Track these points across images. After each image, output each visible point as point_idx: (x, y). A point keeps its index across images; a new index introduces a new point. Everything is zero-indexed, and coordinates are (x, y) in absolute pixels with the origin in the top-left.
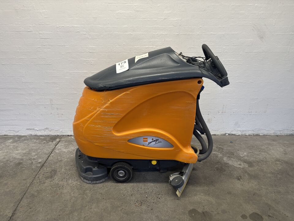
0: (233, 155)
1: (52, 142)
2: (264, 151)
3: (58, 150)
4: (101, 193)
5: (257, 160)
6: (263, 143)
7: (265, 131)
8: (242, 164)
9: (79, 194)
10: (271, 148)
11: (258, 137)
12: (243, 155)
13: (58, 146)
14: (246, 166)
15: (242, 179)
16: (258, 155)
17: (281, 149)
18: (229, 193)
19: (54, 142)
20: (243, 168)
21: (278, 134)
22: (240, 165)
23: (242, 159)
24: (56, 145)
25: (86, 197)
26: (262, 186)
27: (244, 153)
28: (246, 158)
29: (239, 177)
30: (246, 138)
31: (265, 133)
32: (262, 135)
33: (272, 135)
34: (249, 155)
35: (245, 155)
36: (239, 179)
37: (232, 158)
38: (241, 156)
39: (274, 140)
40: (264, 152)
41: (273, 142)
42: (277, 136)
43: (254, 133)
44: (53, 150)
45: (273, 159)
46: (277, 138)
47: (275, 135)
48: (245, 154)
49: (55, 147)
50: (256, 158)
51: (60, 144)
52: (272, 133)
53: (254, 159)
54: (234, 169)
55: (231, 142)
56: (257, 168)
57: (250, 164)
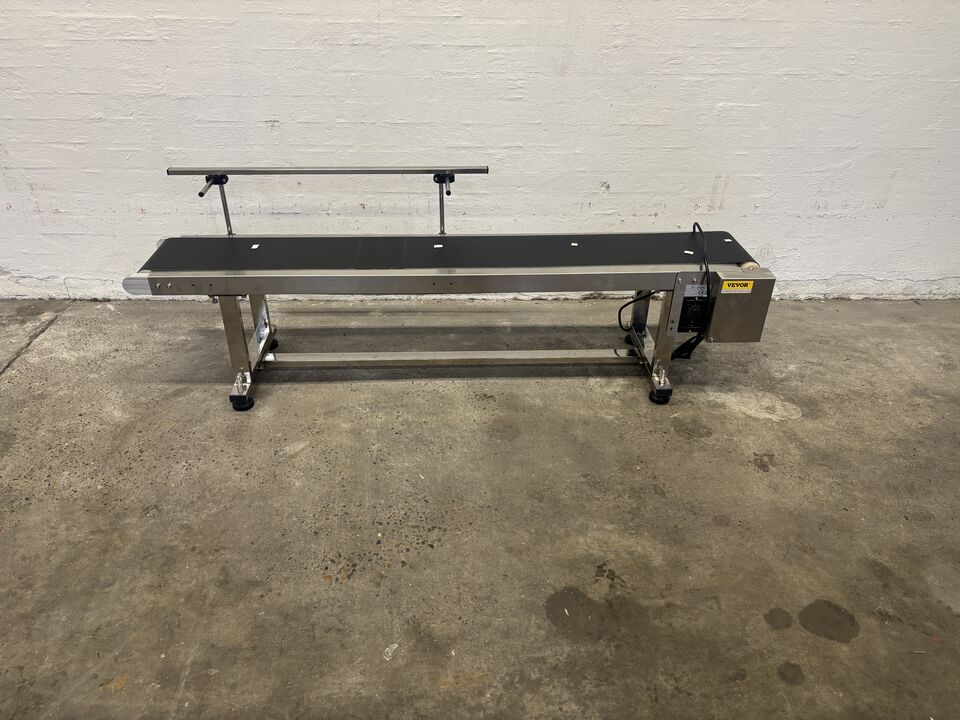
0: (746, 372)
1: (23, 322)
2: (864, 356)
3: (41, 353)
4: (188, 528)
5: (838, 391)
6: (863, 328)
7: (870, 283)
8: (778, 406)
9: (93, 533)
10: (894, 346)
11: (843, 307)
12: (782, 372)
13: (44, 341)
14: (794, 413)
15: (775, 465)
16: (842, 372)
17: (931, 349)
18: (722, 521)
19: (29, 326)
20: (781, 423)
21: (918, 296)
22: (771, 409)
23: (780, 386)
24: (37, 336)
25: (118, 542)
26: (856, 493)
27: (786, 367)
28: (794, 384)
29: (766, 459)
30: (798, 309)
31: (873, 289)
32: (860, 297)
33: (901, 297)
34: (808, 372)
35: (790, 372)
36: (763, 467)
37: (741, 383)
38: (778, 375)
39: (903, 318)
40: (866, 361)
41: (900, 326)
42: (917, 301)
43: (829, 290)
44: (18, 354)
45: (902, 386)
46: (915, 309)
47: (910, 297)
48: (792, 367)
49: (28, 345)
50: (834, 384)
51: (52, 330)
52: (896, 288)
53: (827, 388)
54: (746, 425)
56: (837, 423)
57: (808, 406)
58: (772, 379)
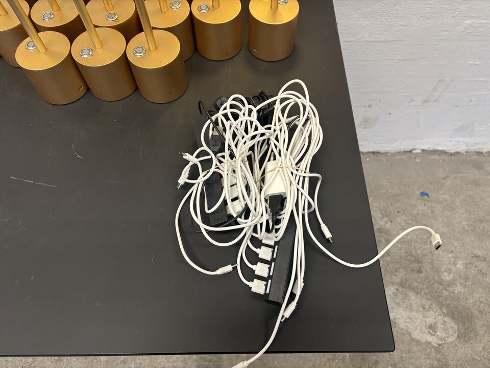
0: (420, 272)
8: (440, 323)
12: (450, 271)
14: (451, 333)
20: (438, 349)
22: (432, 328)
23: (446, 293)
27: (455, 264)
28: (458, 289)
30: (478, 166)
34: (472, 272)
35: (458, 272)
37: (413, 289)
38: (447, 277)
48: (459, 264)
53: (484, 296)
54: (409, 351)
55: (423, 194)
56: (484, 348)
57: (464, 323)
58: (441, 282)
